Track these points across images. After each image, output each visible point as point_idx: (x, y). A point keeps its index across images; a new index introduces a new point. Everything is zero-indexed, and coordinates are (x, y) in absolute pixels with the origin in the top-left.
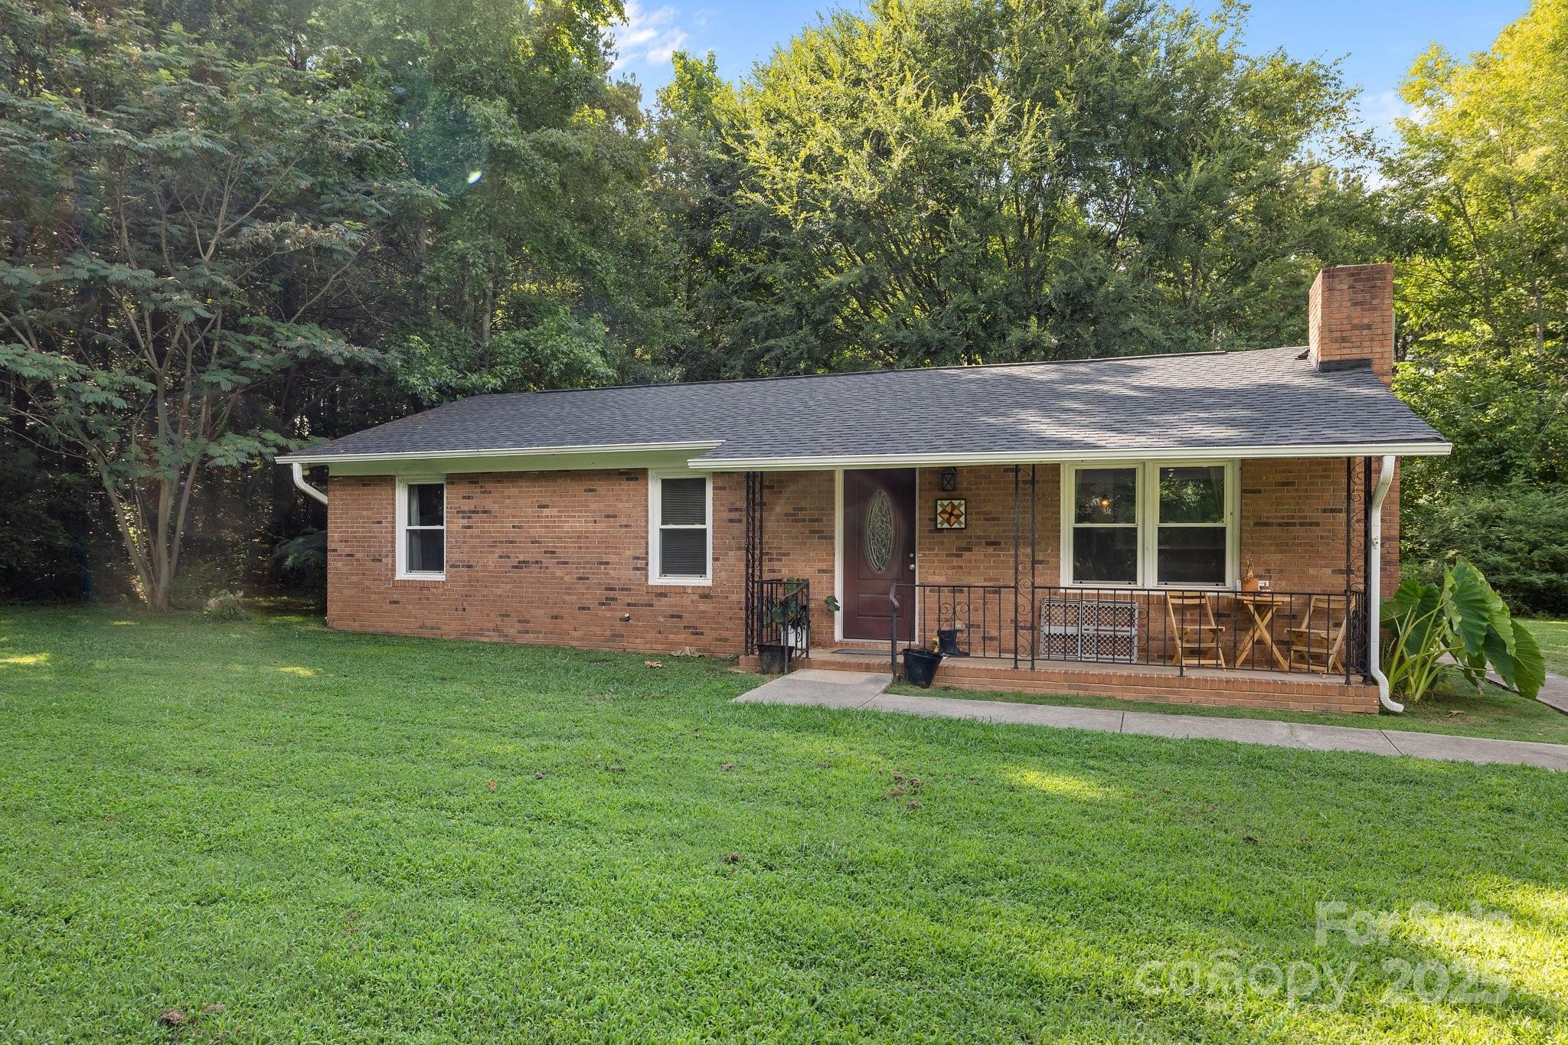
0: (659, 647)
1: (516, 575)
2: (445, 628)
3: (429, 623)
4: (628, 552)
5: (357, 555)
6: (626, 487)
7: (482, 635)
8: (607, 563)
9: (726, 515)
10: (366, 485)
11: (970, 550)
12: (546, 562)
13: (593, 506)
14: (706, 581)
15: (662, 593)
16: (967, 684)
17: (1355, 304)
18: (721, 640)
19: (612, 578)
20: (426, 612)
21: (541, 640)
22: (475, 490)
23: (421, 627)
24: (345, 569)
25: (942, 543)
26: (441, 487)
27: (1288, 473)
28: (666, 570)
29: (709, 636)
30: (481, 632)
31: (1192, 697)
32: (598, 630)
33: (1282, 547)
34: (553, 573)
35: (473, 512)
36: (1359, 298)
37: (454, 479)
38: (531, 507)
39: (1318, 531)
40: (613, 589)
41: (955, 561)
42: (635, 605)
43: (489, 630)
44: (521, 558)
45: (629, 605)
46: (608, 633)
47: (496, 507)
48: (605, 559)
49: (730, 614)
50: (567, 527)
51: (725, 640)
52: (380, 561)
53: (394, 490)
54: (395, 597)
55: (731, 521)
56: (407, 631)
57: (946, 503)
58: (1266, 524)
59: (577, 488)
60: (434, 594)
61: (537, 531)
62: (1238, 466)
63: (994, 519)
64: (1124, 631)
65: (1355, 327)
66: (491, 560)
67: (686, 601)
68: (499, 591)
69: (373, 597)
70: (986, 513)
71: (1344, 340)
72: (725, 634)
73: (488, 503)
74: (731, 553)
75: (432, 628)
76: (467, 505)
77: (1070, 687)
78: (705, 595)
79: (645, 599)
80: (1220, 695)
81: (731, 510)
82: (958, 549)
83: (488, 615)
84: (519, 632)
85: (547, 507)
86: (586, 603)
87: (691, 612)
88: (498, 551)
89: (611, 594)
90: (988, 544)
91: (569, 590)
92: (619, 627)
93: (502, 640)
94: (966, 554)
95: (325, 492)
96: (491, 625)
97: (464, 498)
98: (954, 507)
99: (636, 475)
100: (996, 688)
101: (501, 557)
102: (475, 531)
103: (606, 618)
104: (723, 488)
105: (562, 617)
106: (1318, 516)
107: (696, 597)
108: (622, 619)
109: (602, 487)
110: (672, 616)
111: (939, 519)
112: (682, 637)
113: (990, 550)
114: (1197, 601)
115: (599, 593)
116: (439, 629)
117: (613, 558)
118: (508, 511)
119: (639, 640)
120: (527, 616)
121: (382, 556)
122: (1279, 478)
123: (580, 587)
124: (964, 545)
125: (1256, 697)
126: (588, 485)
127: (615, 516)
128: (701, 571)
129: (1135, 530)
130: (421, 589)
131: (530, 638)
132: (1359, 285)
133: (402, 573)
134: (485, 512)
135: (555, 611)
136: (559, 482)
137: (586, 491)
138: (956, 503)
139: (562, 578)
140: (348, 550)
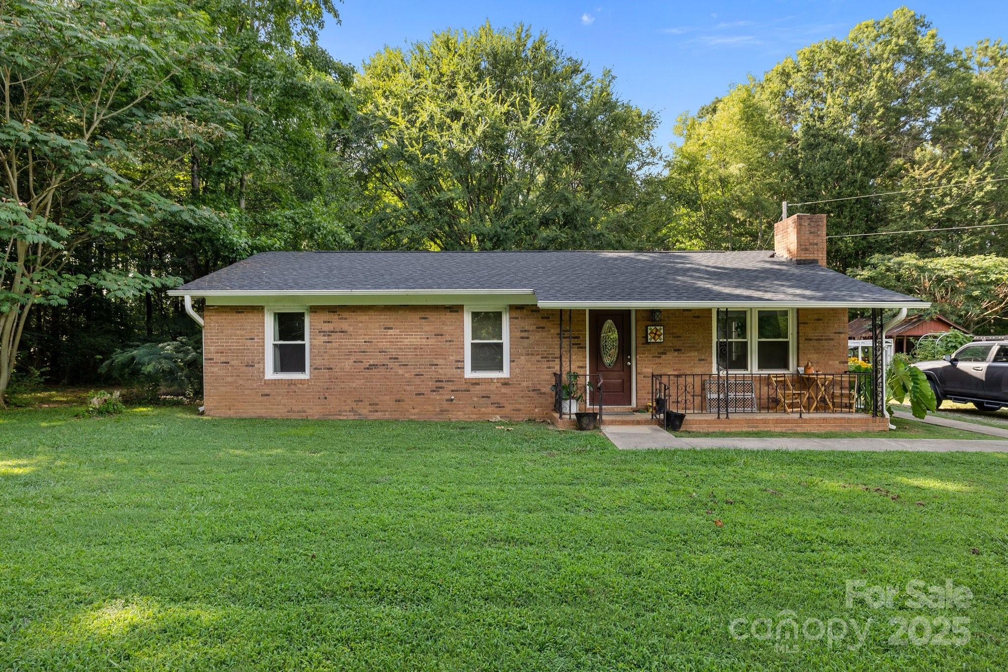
0: (474, 416)
1: (367, 374)
2: (310, 412)
3: (296, 408)
4: (451, 358)
5: (232, 363)
6: (449, 317)
7: (340, 415)
8: (437, 365)
9: (519, 334)
10: (240, 312)
11: (665, 354)
12: (391, 365)
13: (426, 328)
14: (505, 374)
15: (476, 383)
16: (694, 428)
17: (811, 233)
18: (516, 410)
19: (441, 374)
20: (293, 401)
21: (387, 416)
22: (334, 317)
23: (289, 412)
24: (221, 373)
25: (650, 350)
26: (302, 315)
27: (820, 316)
28: (474, 368)
29: (508, 408)
30: (340, 413)
31: (808, 428)
32: (431, 408)
33: (817, 351)
34: (397, 372)
35: (332, 332)
36: (813, 230)
37: (314, 309)
38: (379, 328)
39: (832, 343)
40: (442, 381)
41: (658, 360)
42: (457, 391)
43: (346, 411)
44: (371, 362)
45: (452, 391)
46: (438, 409)
47: (351, 329)
48: (435, 362)
49: (522, 394)
50: (406, 342)
51: (519, 410)
52: (253, 366)
53: (264, 316)
54: (267, 391)
55: (522, 338)
56: (276, 415)
57: (653, 328)
58: (810, 340)
59: (415, 317)
60: (299, 388)
61: (384, 344)
62: (795, 311)
63: (678, 337)
64: (748, 395)
65: (811, 244)
66: (348, 364)
67: (493, 387)
68: (354, 385)
69: (246, 392)
70: (673, 333)
71: (806, 250)
72: (518, 406)
73: (345, 326)
74: (522, 358)
75: (299, 412)
76: (327, 327)
77: (748, 427)
78: (505, 383)
79: (464, 387)
80: (820, 426)
81: (522, 331)
82: (659, 353)
83: (345, 401)
84: (370, 411)
85: (391, 328)
86: (422, 391)
87: (496, 394)
88: (353, 358)
89: (440, 384)
90: (675, 350)
91: (409, 384)
92: (446, 405)
93: (357, 417)
94: (664, 356)
95: (202, 317)
96: (347, 408)
97: (324, 322)
98: (657, 330)
99: (456, 309)
100: (711, 430)
101: (355, 362)
102: (334, 345)
103: (436, 400)
104: (516, 318)
105: (403, 401)
106: (832, 336)
107: (499, 385)
108: (447, 400)
109: (432, 316)
110: (483, 397)
111: (649, 337)
112: (490, 410)
113: (676, 354)
114: (782, 379)
115: (432, 384)
116: (305, 412)
117: (441, 362)
118: (361, 332)
119: (460, 413)
120: (376, 401)
121: (254, 363)
122: (816, 317)
123: (417, 381)
124: (662, 351)
125: (837, 426)
126: (422, 314)
127: (442, 335)
128: (500, 368)
129: (746, 343)
130: (289, 385)
131: (379, 415)
132: (812, 224)
133: (270, 374)
134: (342, 332)
135: (398, 397)
136: (400, 312)
137: (421, 318)
138: (658, 328)
139: (403, 375)
140: (223, 359)
